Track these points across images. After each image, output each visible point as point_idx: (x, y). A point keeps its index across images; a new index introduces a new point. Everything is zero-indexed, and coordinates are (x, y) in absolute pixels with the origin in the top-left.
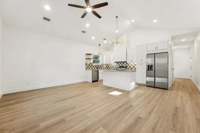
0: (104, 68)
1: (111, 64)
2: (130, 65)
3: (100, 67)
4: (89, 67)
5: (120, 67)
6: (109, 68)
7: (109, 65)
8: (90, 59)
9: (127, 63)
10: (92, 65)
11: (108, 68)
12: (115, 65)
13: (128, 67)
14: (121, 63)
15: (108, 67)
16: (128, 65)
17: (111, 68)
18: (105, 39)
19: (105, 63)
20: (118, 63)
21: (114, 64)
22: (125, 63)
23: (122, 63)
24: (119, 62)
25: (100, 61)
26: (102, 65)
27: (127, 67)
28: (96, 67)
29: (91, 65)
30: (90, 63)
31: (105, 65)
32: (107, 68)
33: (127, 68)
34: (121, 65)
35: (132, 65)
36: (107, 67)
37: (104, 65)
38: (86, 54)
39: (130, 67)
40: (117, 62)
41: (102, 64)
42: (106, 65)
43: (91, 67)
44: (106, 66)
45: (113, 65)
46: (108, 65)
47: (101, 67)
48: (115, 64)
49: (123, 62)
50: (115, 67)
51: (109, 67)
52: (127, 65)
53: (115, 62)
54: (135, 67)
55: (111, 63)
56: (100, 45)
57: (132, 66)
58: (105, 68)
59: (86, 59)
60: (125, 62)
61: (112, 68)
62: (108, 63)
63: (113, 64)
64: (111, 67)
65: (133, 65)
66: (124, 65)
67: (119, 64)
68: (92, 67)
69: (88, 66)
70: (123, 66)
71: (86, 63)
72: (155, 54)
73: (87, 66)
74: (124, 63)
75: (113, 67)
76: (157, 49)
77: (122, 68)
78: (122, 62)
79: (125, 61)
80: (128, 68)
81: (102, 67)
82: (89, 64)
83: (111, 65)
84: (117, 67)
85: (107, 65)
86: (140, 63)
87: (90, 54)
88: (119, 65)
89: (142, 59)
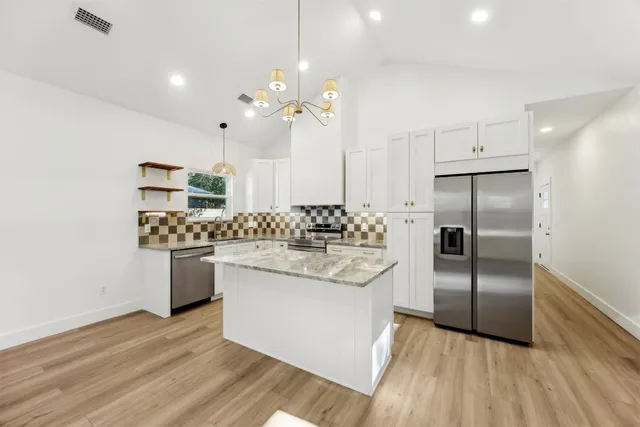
0: (251, 232)
1: (278, 214)
2: (357, 220)
3: (230, 227)
4: (164, 230)
5: (318, 229)
6: (273, 231)
7: (273, 219)
8: (169, 190)
9: (344, 213)
10: (181, 221)
11: (268, 230)
12: (298, 220)
13: (351, 228)
14: (320, 213)
15: (266, 227)
16: (351, 220)
17: (278, 231)
18: (245, 99)
19: (250, 209)
20: (308, 212)
21: (292, 214)
22: (338, 213)
23: (325, 213)
24: (313, 207)
25: (227, 202)
26: (241, 220)
27: (344, 228)
28: (204, 228)
29: (173, 222)
30: (167, 213)
31: (255, 219)
32: (264, 231)
33: (346, 233)
34: (320, 220)
35: (364, 220)
36: (264, 225)
37: (246, 220)
38: (143, 165)
39: (358, 228)
40: (303, 208)
41: (240, 214)
42: (260, 219)
43: (173, 230)
44: (260, 225)
45: (287, 220)
46: (269, 219)
47: (235, 226)
48: (299, 216)
49: (331, 210)
50: (298, 226)
51: (273, 225)
52: (344, 220)
53: (294, 208)
54: (379, 228)
55: (277, 211)
56: (223, 126)
57: (364, 227)
58: (255, 231)
59: (142, 189)
60: (338, 207)
61: (282, 230)
62: (265, 210)
63: (287, 214)
64: (278, 225)
65: (372, 221)
66: (331, 220)
67: (314, 213)
68: (181, 229)
69: (154, 230)
70: (329, 226)
71: (140, 213)
72: (472, 174)
73: (147, 229)
74: (331, 213)
75: (287, 225)
76: (481, 155)
77: (327, 231)
78: (325, 207)
79: (340, 203)
80: (351, 235)
81: (241, 226)
82: (163, 215)
83: (278, 219)
84: (303, 226)
85: (264, 219)
86: (406, 216)
87: (169, 168)
88: (314, 219)
89: (412, 199)
